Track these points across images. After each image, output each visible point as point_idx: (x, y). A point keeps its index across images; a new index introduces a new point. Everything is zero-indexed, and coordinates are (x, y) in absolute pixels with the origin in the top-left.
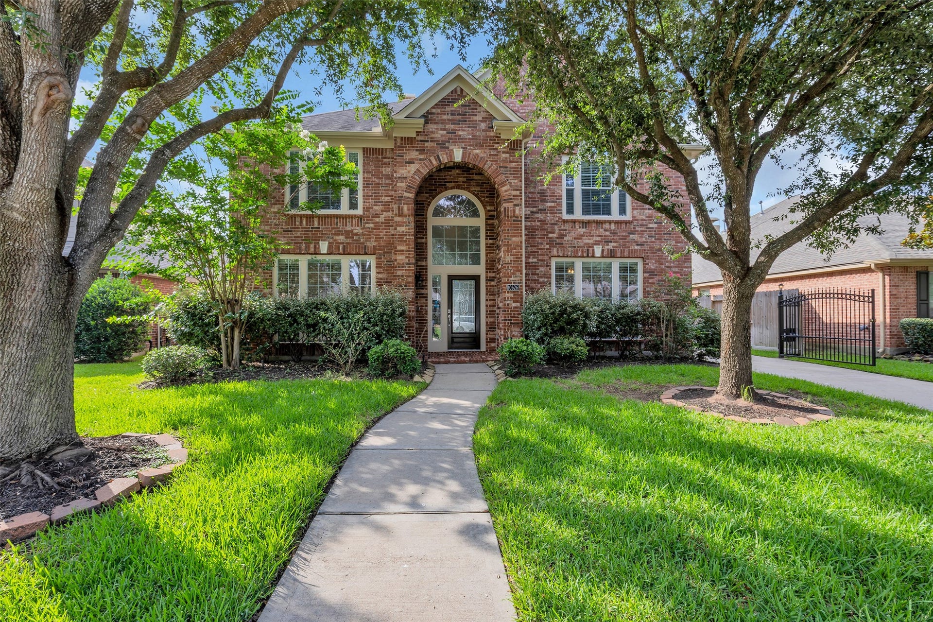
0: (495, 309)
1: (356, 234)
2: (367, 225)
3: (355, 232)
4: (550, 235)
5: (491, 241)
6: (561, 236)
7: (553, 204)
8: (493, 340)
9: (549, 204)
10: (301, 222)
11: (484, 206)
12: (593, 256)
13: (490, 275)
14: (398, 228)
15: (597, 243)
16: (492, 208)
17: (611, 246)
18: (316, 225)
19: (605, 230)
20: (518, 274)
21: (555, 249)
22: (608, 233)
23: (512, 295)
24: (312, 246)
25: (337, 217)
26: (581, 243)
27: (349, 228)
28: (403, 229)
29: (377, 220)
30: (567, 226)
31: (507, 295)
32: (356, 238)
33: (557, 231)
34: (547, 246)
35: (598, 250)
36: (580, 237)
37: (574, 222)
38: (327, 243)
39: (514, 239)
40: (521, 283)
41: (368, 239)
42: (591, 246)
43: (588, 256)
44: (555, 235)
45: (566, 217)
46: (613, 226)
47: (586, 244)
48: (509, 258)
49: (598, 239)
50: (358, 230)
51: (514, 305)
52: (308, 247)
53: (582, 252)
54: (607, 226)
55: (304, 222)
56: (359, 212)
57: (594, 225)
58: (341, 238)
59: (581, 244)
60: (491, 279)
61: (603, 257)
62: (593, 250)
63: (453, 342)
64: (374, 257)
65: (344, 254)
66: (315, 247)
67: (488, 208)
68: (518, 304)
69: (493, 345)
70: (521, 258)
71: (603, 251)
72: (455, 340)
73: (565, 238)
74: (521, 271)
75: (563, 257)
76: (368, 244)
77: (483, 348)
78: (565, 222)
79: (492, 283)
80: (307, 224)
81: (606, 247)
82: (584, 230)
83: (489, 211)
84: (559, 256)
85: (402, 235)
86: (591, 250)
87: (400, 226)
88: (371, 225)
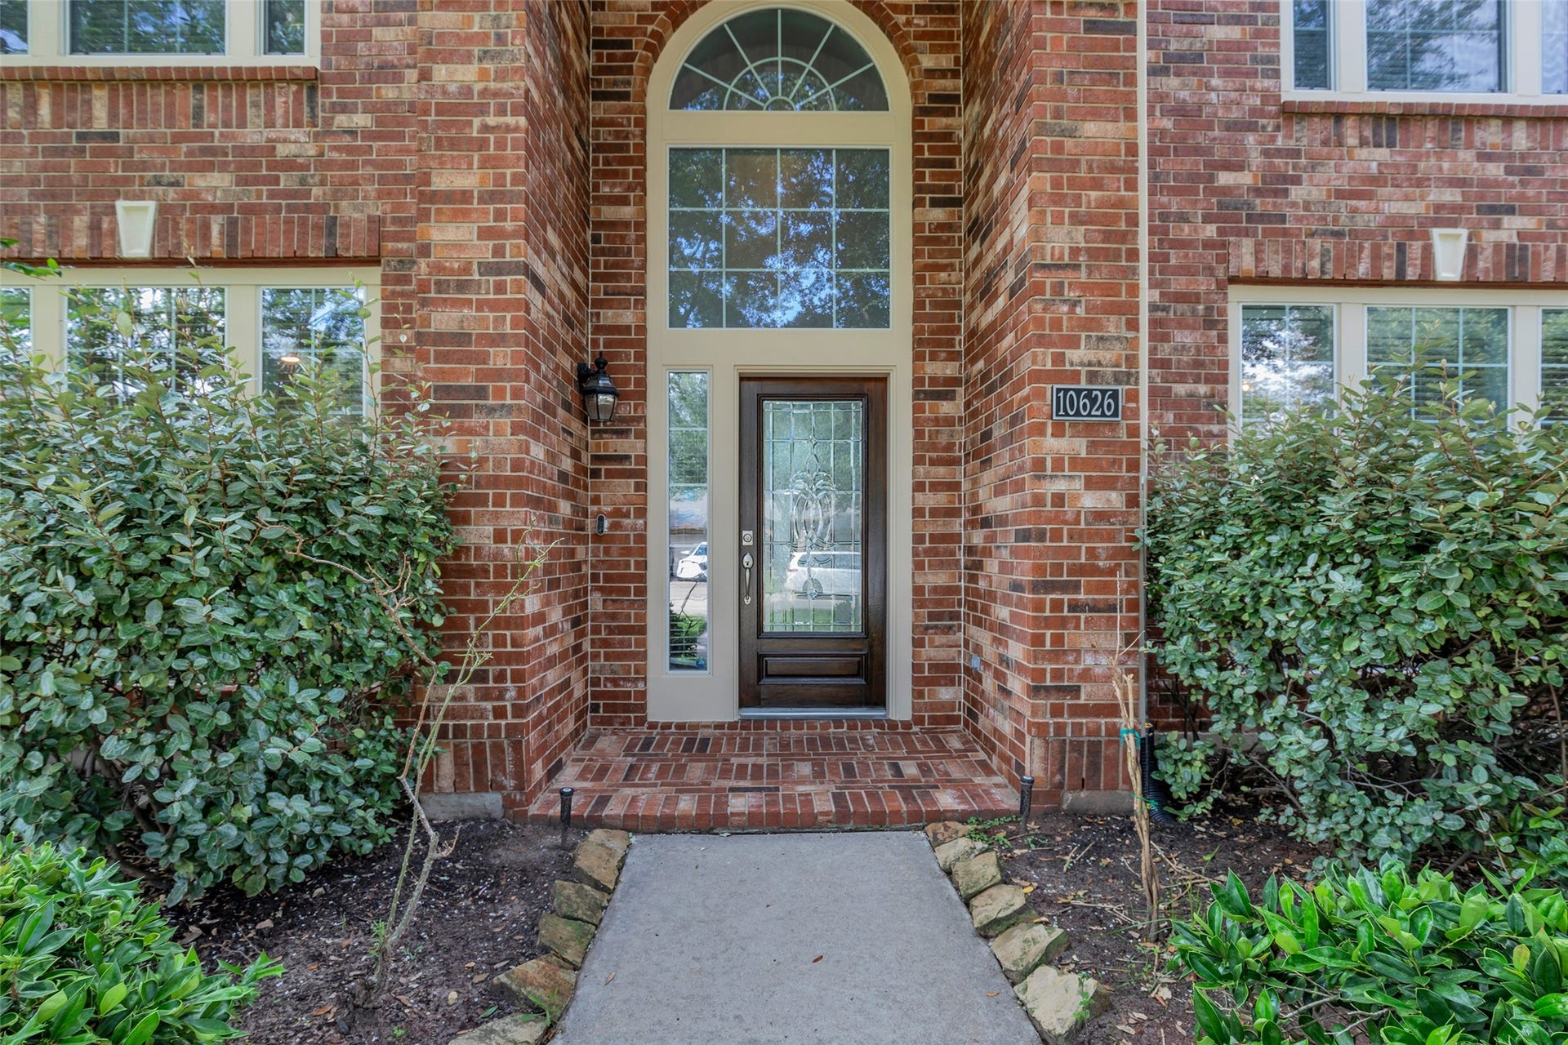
0: (957, 526)
1: (289, 165)
2: (341, 120)
3: (282, 151)
4: (1225, 178)
5: (939, 215)
6: (1276, 184)
7: (1234, 33)
8: (945, 673)
9: (1218, 32)
10: (31, 107)
11: (906, 54)
12: (1426, 282)
13: (933, 369)
14: (440, 72)
15: (1445, 216)
16: (945, 61)
17: (1512, 227)
18: (101, 122)
19: (1484, 157)
20: (1114, 326)
21: (1247, 245)
22: (1495, 170)
23: (1080, 446)
24: (80, 222)
25: (201, 80)
26: (1366, 216)
27: (253, 134)
28: (467, 73)
29: (389, 92)
30: (1305, 136)
31: (1053, 445)
32: (286, 181)
33: (1256, 159)
34: (1211, 231)
35: (1449, 257)
36: (1364, 188)
37: (1337, 114)
38: (151, 205)
39: (1090, 128)
40: (1131, 377)
41: (347, 188)
42: (1415, 231)
43: (1400, 282)
44: (1245, 179)
45: (1291, 92)
46: (1520, 138)
47: (1393, 220)
48: (1061, 239)
49: (1452, 196)
50: (297, 142)
51: (1091, 501)
52: (59, 230)
53: (1376, 256)
54: (1490, 135)
55: (45, 110)
56: (310, 57)
57: (1431, 129)
58: (216, 184)
59: (1374, 221)
60: (940, 390)
61: (1469, 283)
62: (1428, 253)
63: (762, 672)
64: (374, 274)
65: (231, 262)
66: (95, 228)
67: (927, 61)
68: (1115, 500)
69: (945, 694)
70: (1128, 236)
71: (1472, 254)
72: (774, 664)
73: (1296, 193)
74: (1129, 312)
75: (1285, 281)
76: (347, 210)
77: (900, 704)
78: (1293, 113)
79: (946, 408)
80: (57, 120)
81: (1489, 236)
82: (1383, 153)
83: (931, 73)
84: (1264, 280)
85: (460, 108)
86: (1415, 248)
87: (448, 58)
88: (361, 120)
